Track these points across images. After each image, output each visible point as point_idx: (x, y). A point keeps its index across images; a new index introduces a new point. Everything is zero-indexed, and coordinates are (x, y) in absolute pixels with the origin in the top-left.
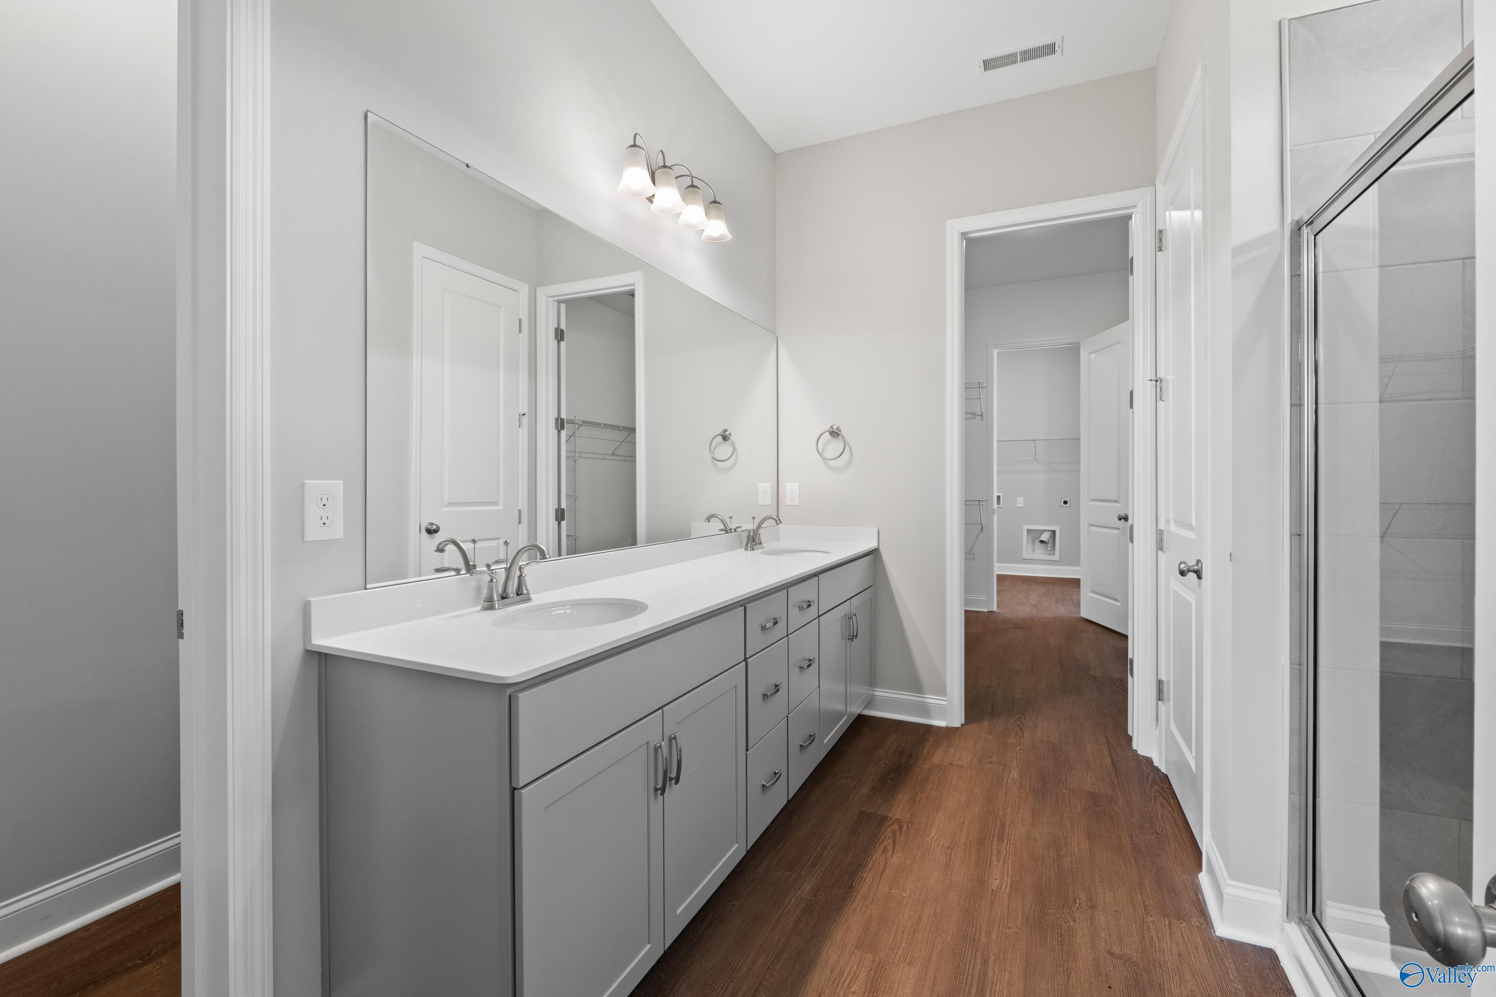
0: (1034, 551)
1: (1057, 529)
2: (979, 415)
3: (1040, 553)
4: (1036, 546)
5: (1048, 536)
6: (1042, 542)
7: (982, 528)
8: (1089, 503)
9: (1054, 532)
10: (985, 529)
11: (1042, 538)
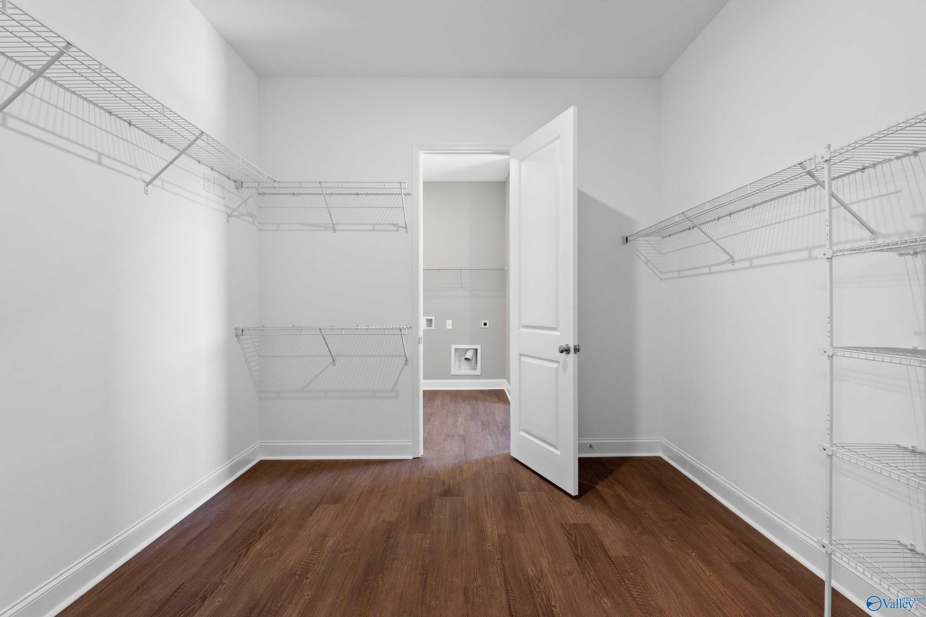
0: (460, 367)
1: (478, 347)
2: (402, 227)
3: (465, 369)
4: (462, 363)
5: (471, 353)
6: (467, 359)
7: (407, 360)
8: (520, 330)
9: (476, 350)
10: (410, 362)
11: (467, 356)
